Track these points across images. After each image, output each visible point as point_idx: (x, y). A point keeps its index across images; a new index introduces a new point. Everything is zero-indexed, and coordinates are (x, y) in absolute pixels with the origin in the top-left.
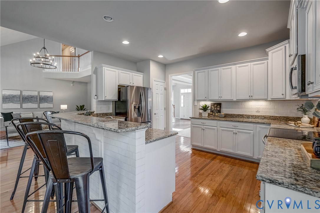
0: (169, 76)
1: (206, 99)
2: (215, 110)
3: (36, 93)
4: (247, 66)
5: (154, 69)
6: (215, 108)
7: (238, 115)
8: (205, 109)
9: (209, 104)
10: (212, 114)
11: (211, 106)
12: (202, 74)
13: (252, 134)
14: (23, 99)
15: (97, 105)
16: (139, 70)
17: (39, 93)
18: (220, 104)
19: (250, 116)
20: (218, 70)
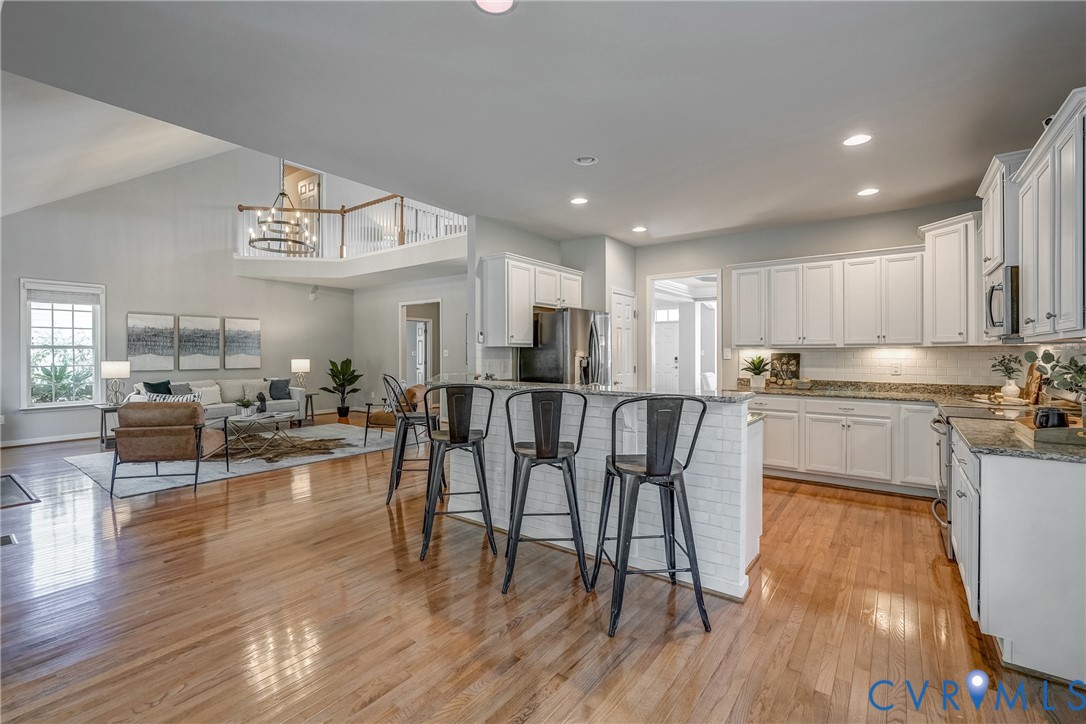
0: (648, 278)
1: (762, 342)
2: (783, 371)
3: (213, 325)
4: (872, 262)
5: (613, 259)
6: (785, 367)
7: (846, 383)
8: (757, 368)
9: (766, 354)
10: (776, 383)
11: (772, 360)
12: (750, 280)
13: (889, 425)
14: (180, 341)
15: (484, 357)
17: (223, 322)
18: (796, 357)
19: (875, 384)
20: (796, 270)
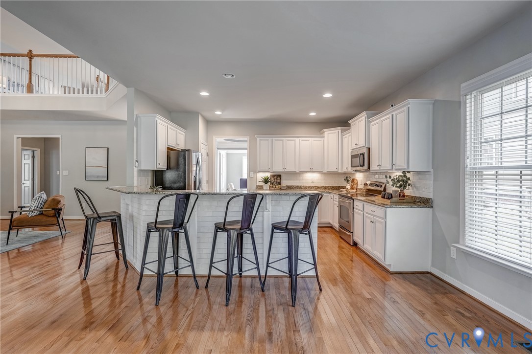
1: (269, 170)
2: (275, 182)
4: (308, 140)
6: (276, 180)
7: (297, 186)
8: (266, 181)
9: (269, 175)
10: (272, 187)
11: (271, 177)
15: (139, 176)
19: (306, 186)
20: (282, 140)
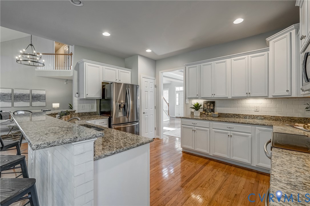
0: (160, 72)
1: (198, 97)
2: (208, 109)
3: (27, 92)
4: (244, 58)
5: (142, 65)
6: (209, 107)
7: (234, 115)
8: (197, 107)
9: (201, 102)
10: (205, 114)
11: (204, 104)
12: (193, 70)
13: (250, 137)
14: (14, 97)
15: (79, 103)
16: (127, 67)
17: (31, 91)
18: (213, 103)
19: (247, 115)
20: (210, 64)
